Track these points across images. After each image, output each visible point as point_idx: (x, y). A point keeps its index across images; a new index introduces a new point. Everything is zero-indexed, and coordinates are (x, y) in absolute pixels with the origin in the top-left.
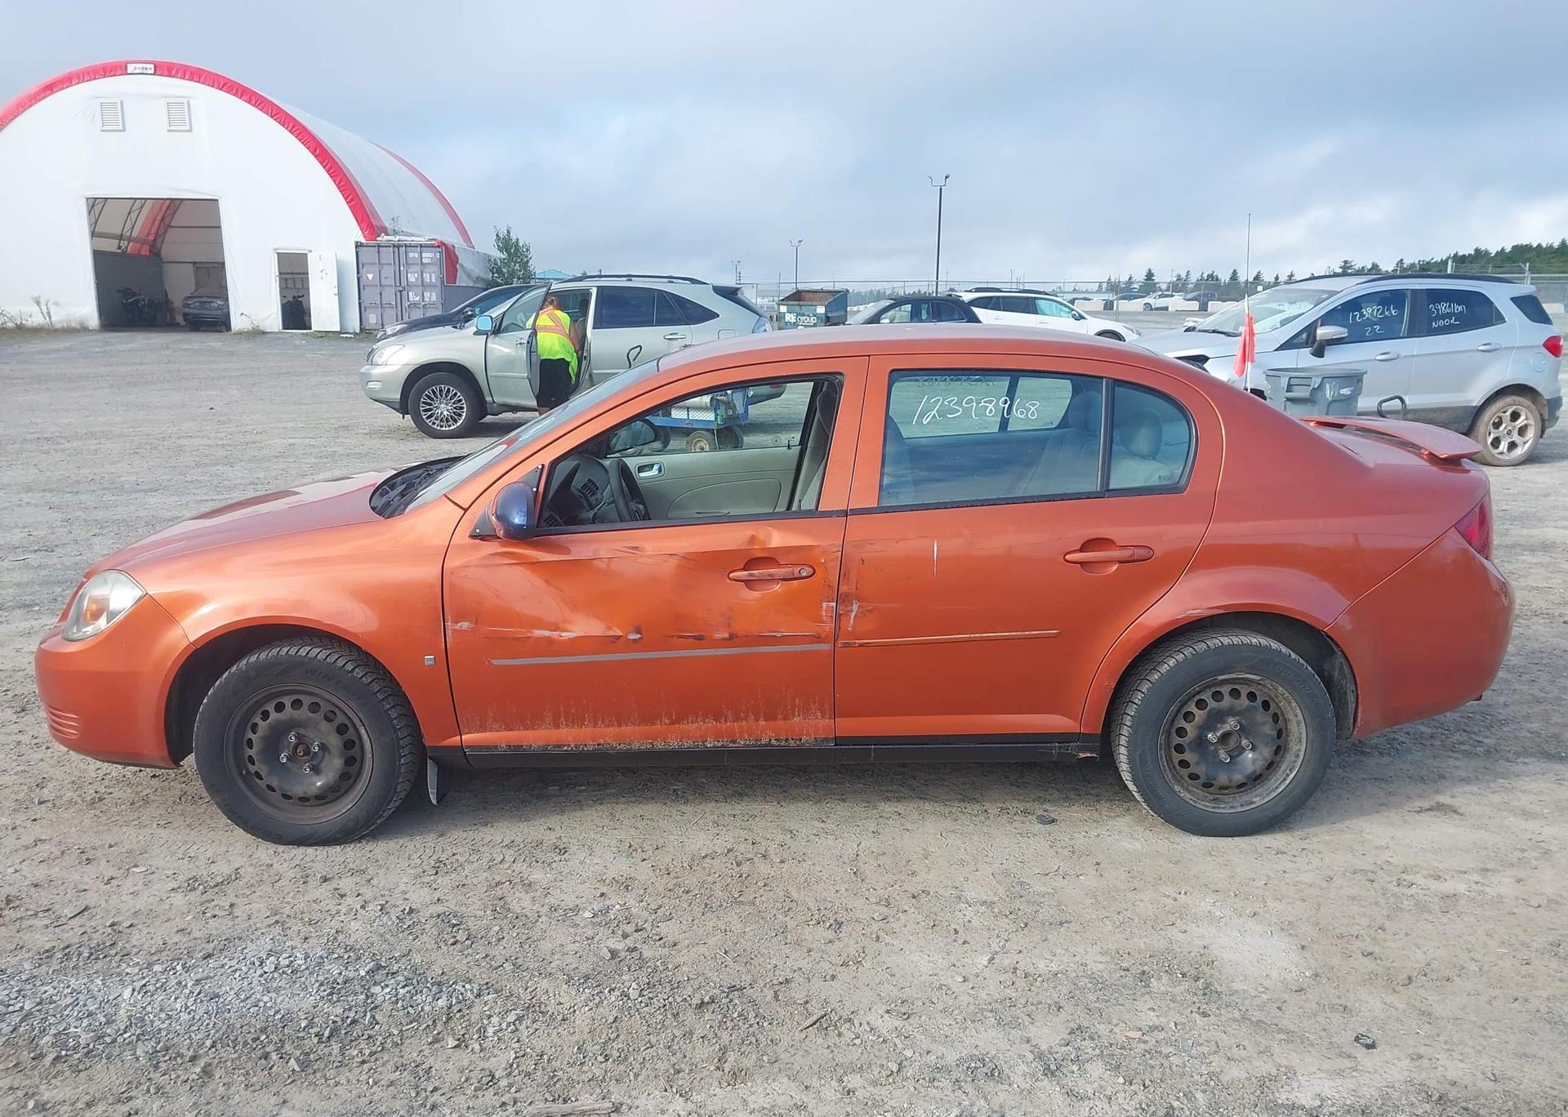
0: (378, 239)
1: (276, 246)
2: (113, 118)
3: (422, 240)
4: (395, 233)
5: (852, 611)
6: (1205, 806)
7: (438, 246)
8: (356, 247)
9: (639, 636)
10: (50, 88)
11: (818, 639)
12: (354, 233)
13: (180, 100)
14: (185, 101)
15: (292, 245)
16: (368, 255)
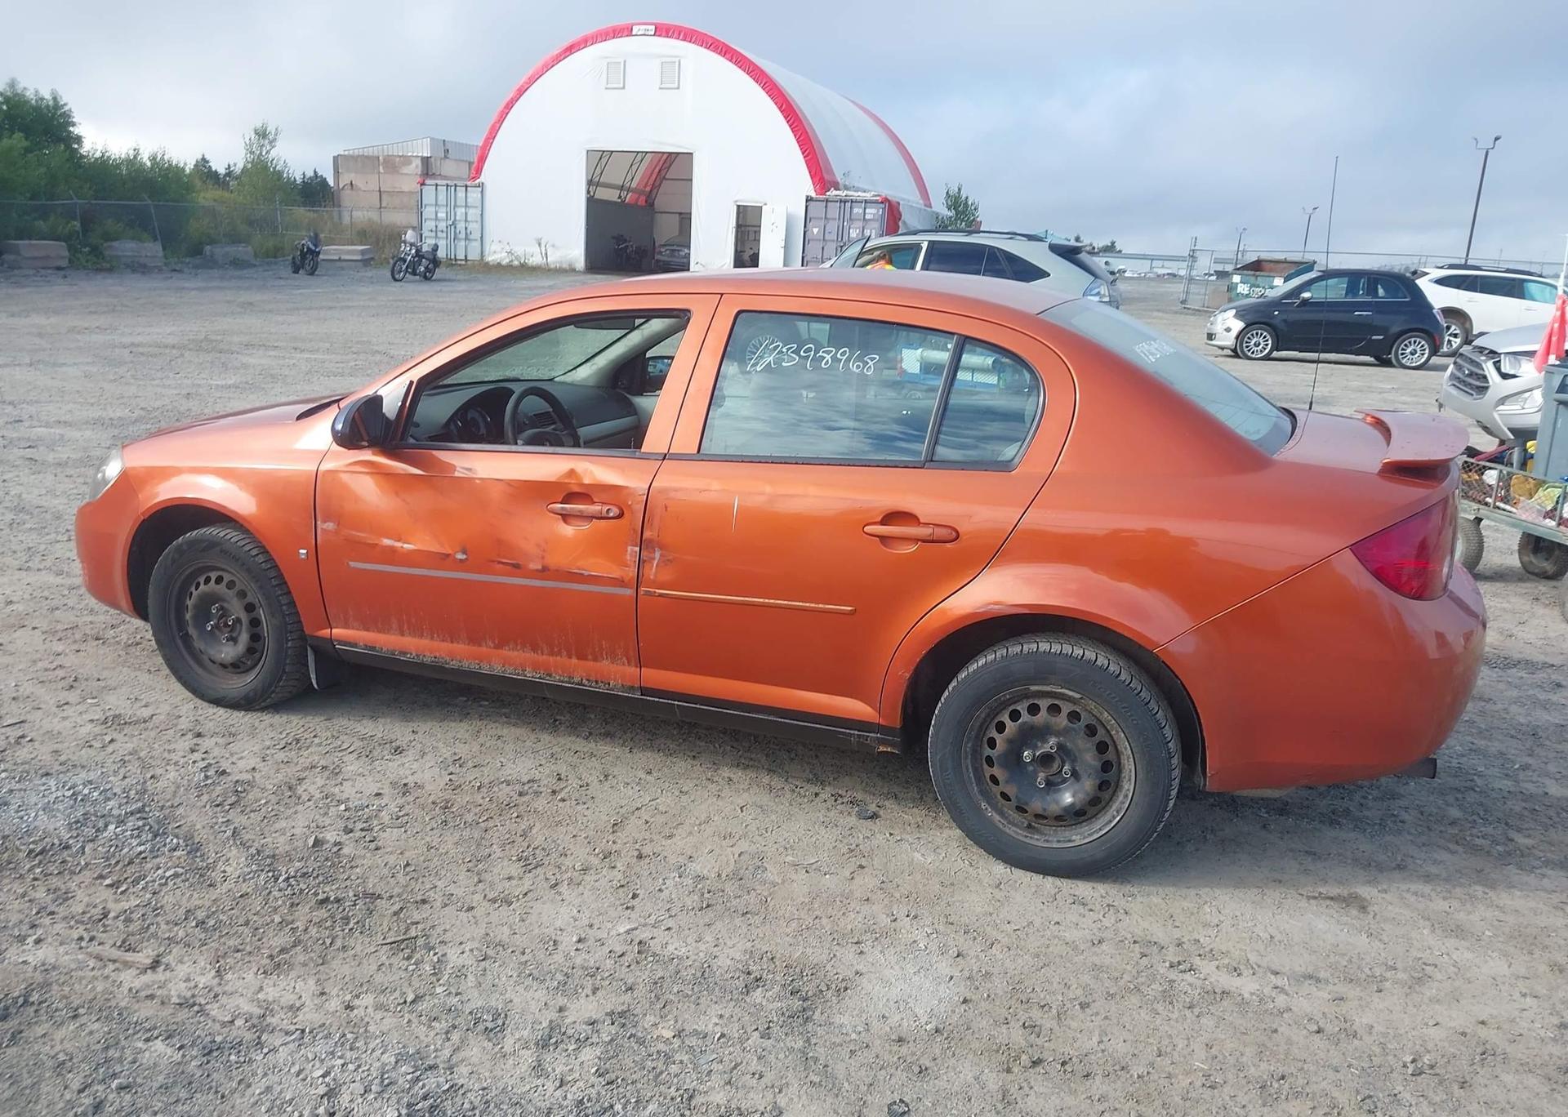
0: (828, 193)
1: (736, 199)
2: (617, 77)
3: (868, 196)
4: (846, 188)
5: (654, 559)
6: (1015, 832)
7: (882, 203)
8: (807, 201)
9: (464, 557)
10: (570, 50)
11: (620, 582)
12: (808, 188)
13: (671, 60)
14: (677, 60)
15: (749, 200)
16: (817, 209)
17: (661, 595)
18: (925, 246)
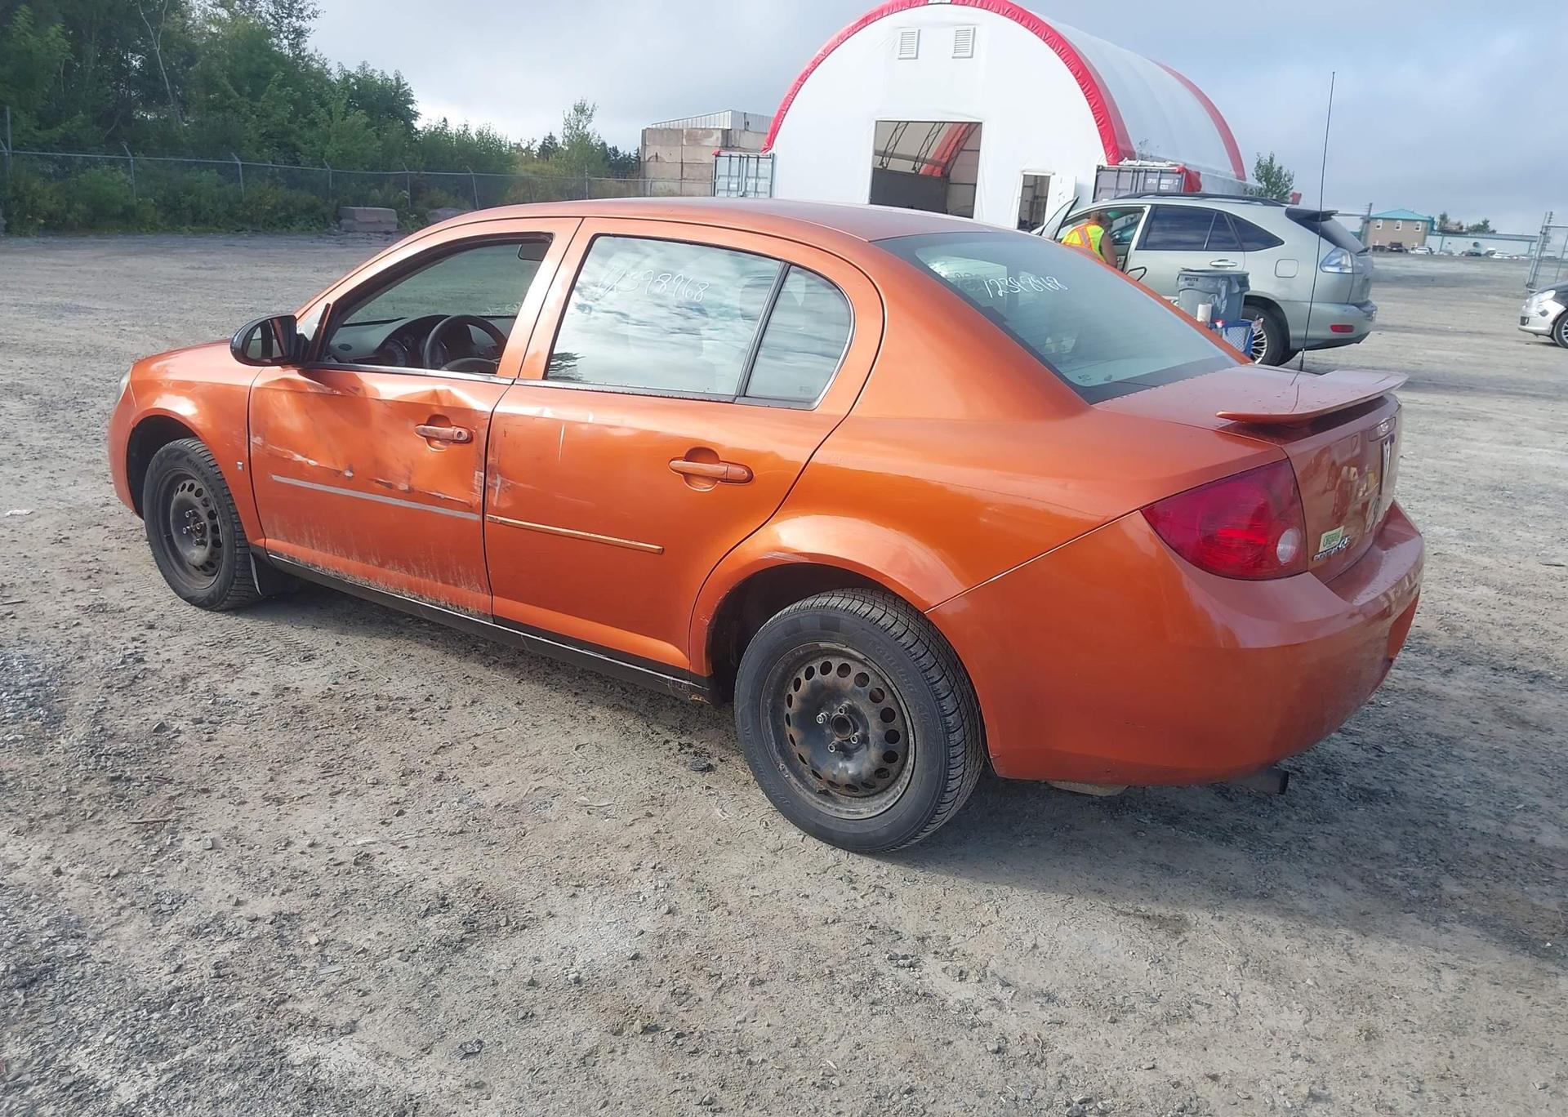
0: (1121, 163)
1: (1024, 168)
2: (910, 46)
3: (1164, 166)
4: (1143, 158)
5: (496, 485)
7: (1179, 173)
8: (1098, 171)
9: (351, 474)
10: (866, 21)
11: (469, 508)
12: (1100, 157)
13: (966, 28)
14: (971, 28)
15: (1037, 169)
16: (1108, 180)
17: (501, 523)
18: (1147, 210)
